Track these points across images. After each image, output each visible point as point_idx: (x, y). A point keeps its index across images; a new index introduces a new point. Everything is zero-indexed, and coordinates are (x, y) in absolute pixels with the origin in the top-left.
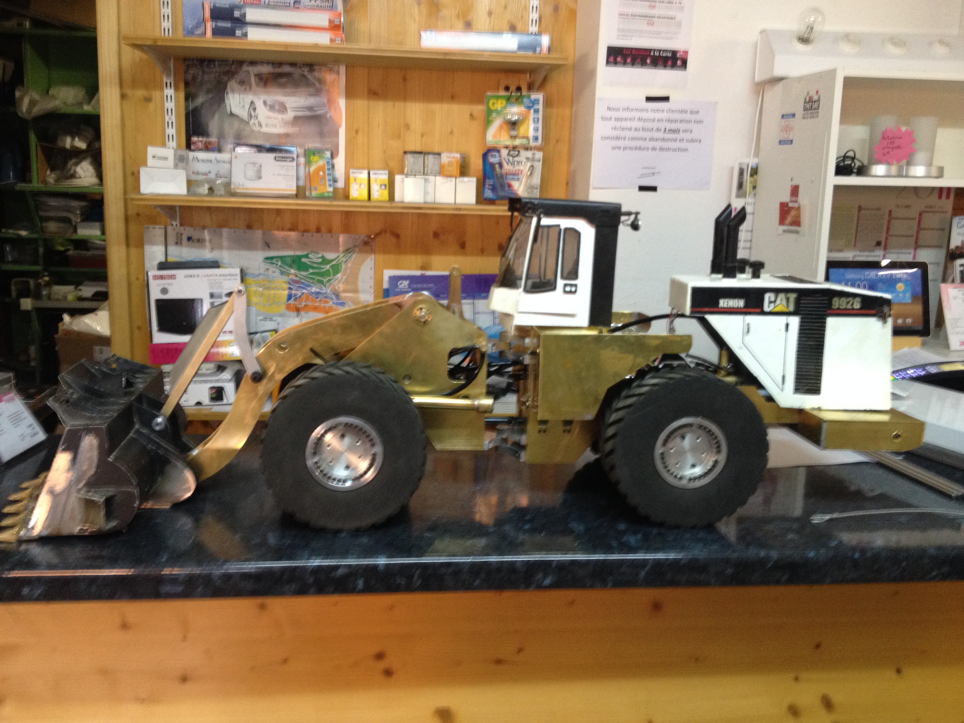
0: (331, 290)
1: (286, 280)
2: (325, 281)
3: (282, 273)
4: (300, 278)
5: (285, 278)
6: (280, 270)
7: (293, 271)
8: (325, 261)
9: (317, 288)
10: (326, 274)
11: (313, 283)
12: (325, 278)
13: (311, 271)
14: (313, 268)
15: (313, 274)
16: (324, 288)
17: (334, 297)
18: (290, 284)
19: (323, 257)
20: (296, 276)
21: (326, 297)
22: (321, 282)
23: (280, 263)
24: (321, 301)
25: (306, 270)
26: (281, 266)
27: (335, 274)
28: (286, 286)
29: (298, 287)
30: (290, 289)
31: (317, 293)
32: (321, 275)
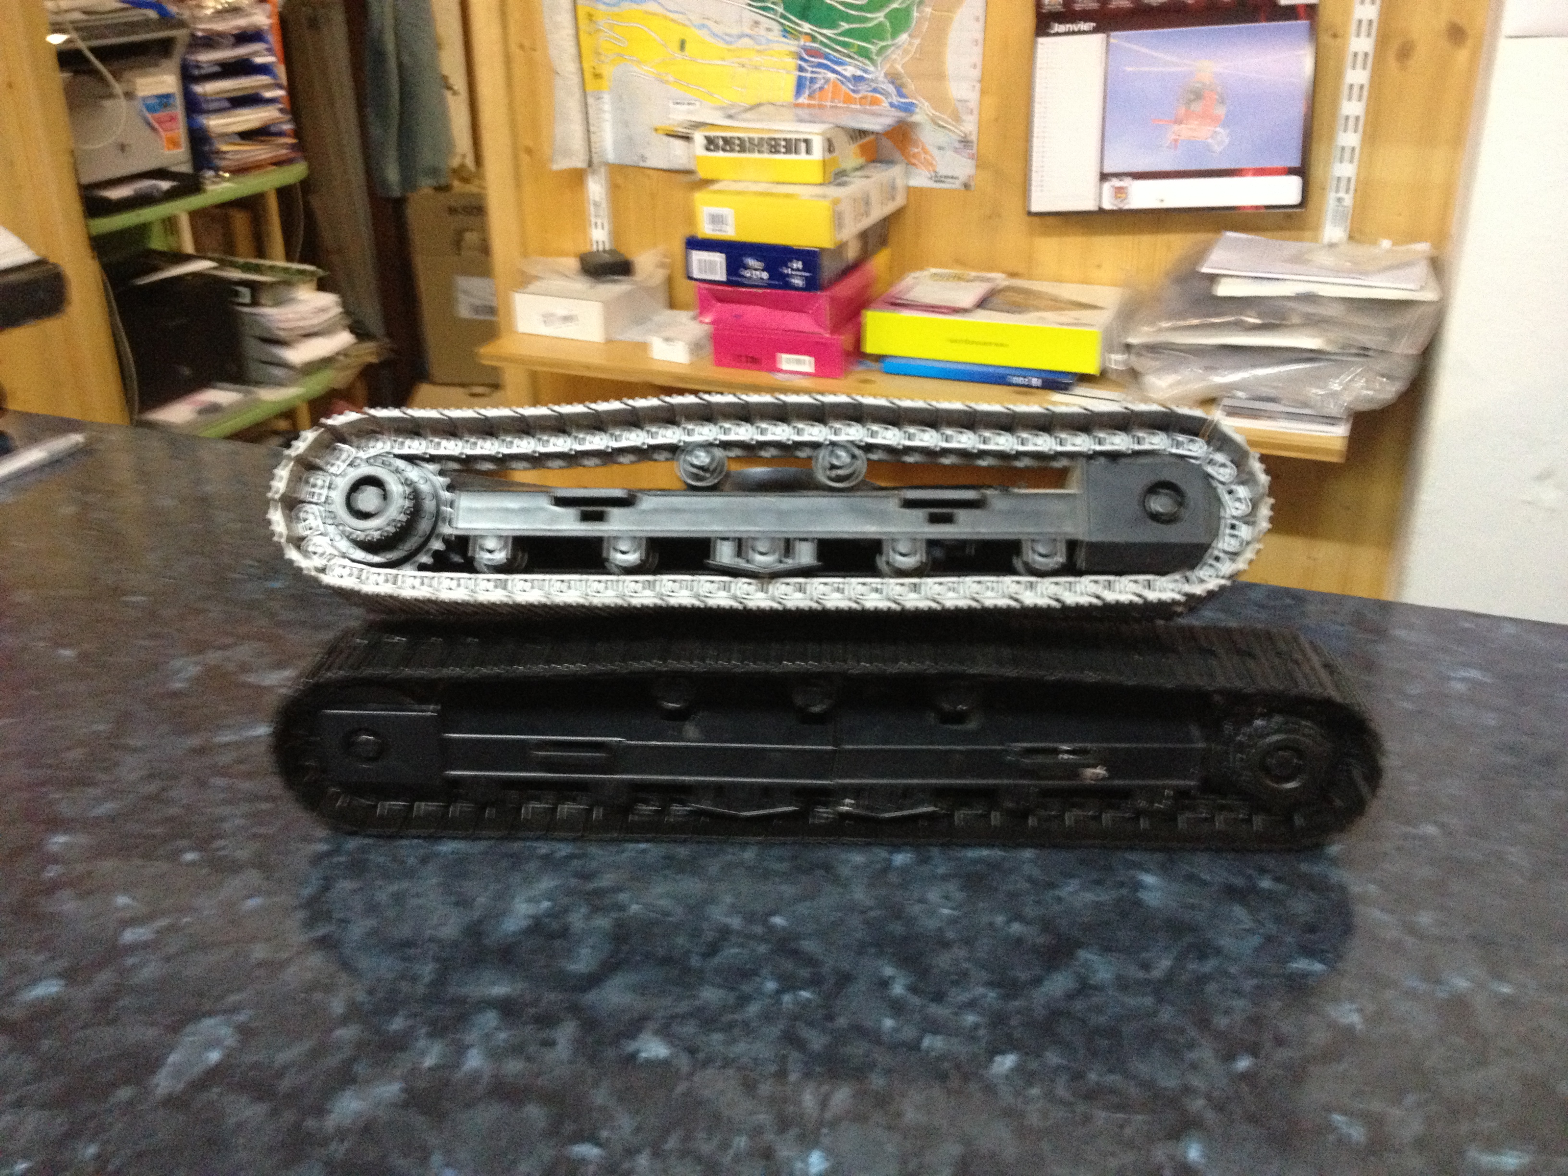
0: (886, 75)
1: (794, 49)
2: (874, 50)
3: (786, 32)
4: (822, 43)
5: (792, 45)
6: (782, 24)
7: (806, 27)
9: (856, 66)
10: (878, 33)
11: (850, 57)
12: (875, 44)
13: (845, 26)
14: (849, 20)
15: (848, 33)
16: (871, 68)
17: (891, 89)
18: (802, 59)
20: (814, 39)
21: (875, 90)
22: (864, 53)
23: (780, 9)
24: (865, 98)
25: (832, 25)
26: (783, 16)
27: (895, 34)
28: (792, 63)
29: (820, 65)
30: (801, 69)
31: (857, 79)
32: (866, 35)
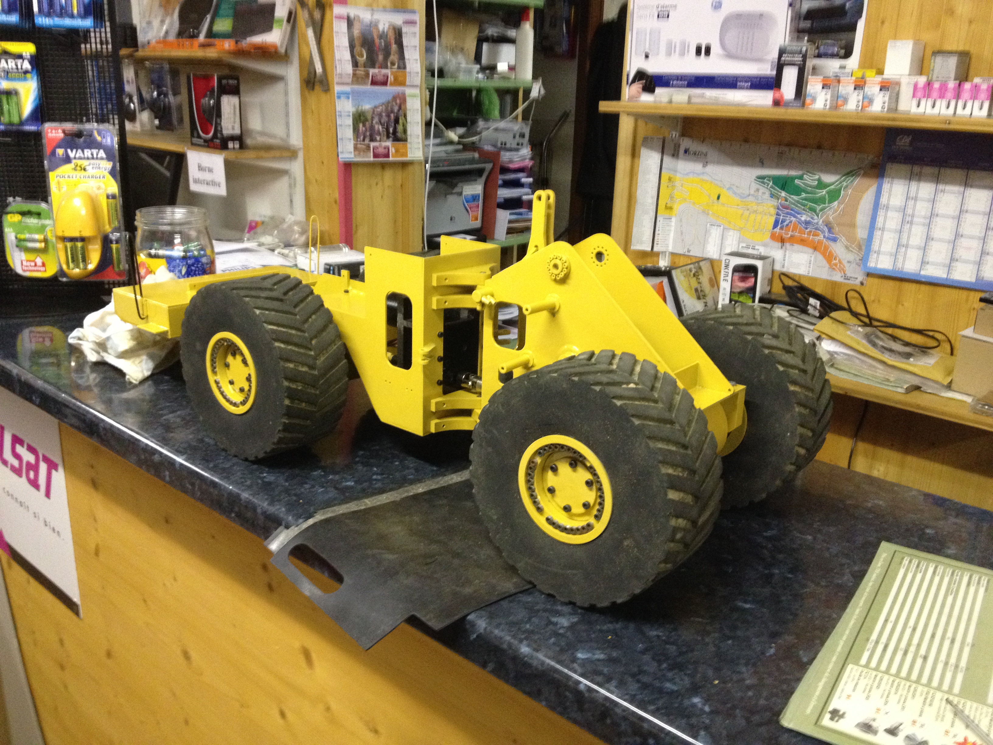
0: (823, 222)
1: (776, 204)
2: (818, 208)
3: (772, 196)
4: (791, 202)
5: (774, 202)
6: (771, 191)
7: (783, 194)
8: (821, 185)
9: (807, 215)
10: (822, 200)
11: (804, 210)
12: (819, 205)
13: (804, 195)
14: (807, 193)
15: (805, 199)
16: (816, 217)
17: (825, 229)
18: (778, 209)
19: (819, 180)
20: (786, 200)
22: (813, 210)
23: (771, 184)
24: (810, 232)
25: (798, 194)
26: (772, 187)
27: (830, 202)
28: (773, 211)
29: (788, 213)
30: (778, 214)
31: (807, 223)
32: (815, 201)
